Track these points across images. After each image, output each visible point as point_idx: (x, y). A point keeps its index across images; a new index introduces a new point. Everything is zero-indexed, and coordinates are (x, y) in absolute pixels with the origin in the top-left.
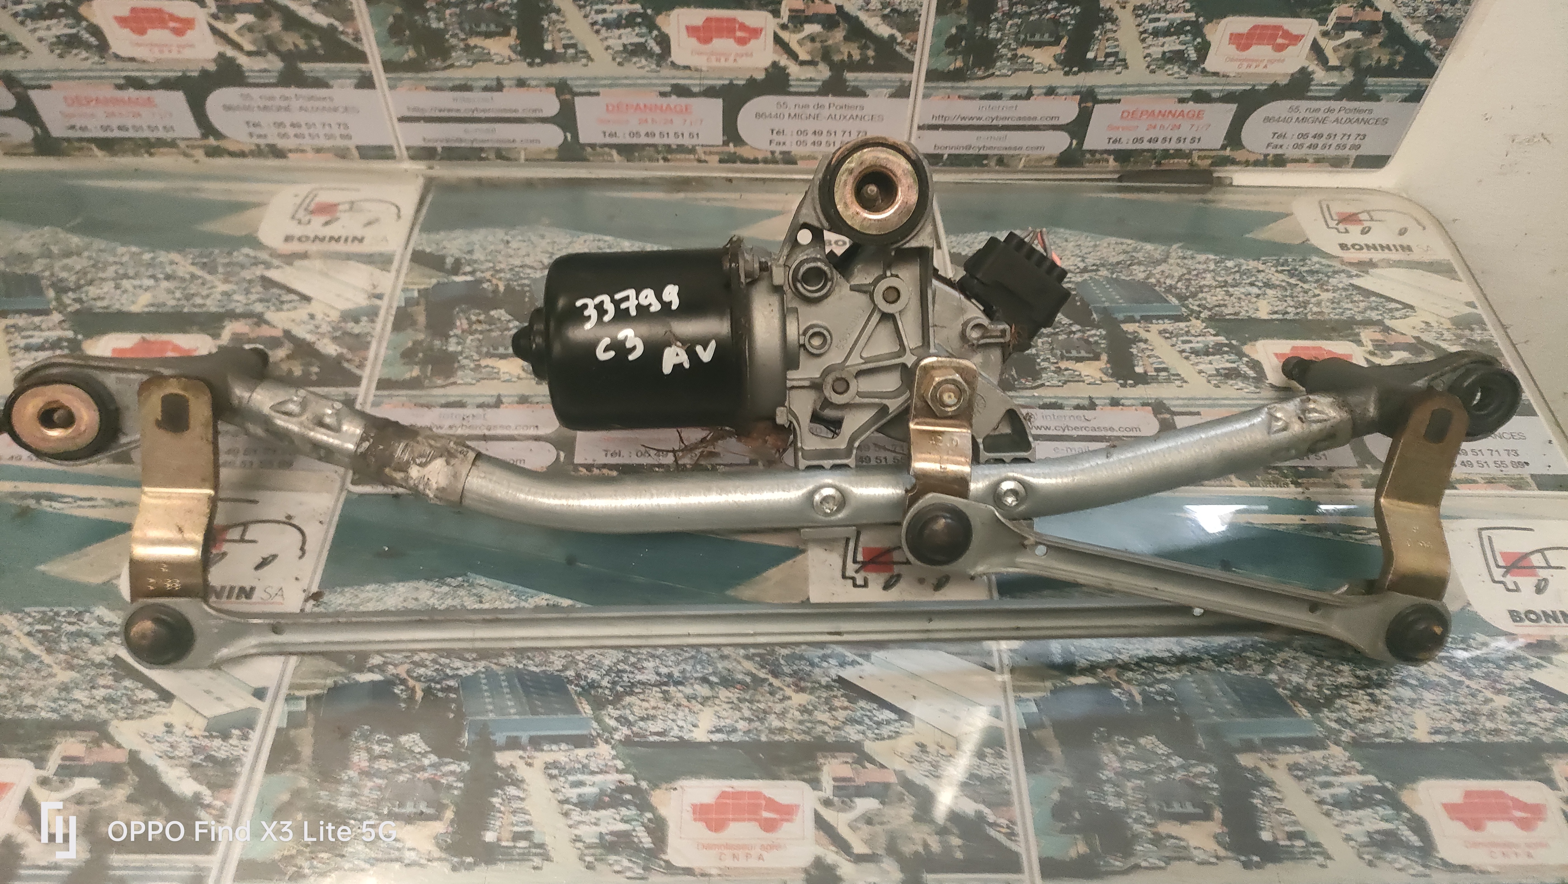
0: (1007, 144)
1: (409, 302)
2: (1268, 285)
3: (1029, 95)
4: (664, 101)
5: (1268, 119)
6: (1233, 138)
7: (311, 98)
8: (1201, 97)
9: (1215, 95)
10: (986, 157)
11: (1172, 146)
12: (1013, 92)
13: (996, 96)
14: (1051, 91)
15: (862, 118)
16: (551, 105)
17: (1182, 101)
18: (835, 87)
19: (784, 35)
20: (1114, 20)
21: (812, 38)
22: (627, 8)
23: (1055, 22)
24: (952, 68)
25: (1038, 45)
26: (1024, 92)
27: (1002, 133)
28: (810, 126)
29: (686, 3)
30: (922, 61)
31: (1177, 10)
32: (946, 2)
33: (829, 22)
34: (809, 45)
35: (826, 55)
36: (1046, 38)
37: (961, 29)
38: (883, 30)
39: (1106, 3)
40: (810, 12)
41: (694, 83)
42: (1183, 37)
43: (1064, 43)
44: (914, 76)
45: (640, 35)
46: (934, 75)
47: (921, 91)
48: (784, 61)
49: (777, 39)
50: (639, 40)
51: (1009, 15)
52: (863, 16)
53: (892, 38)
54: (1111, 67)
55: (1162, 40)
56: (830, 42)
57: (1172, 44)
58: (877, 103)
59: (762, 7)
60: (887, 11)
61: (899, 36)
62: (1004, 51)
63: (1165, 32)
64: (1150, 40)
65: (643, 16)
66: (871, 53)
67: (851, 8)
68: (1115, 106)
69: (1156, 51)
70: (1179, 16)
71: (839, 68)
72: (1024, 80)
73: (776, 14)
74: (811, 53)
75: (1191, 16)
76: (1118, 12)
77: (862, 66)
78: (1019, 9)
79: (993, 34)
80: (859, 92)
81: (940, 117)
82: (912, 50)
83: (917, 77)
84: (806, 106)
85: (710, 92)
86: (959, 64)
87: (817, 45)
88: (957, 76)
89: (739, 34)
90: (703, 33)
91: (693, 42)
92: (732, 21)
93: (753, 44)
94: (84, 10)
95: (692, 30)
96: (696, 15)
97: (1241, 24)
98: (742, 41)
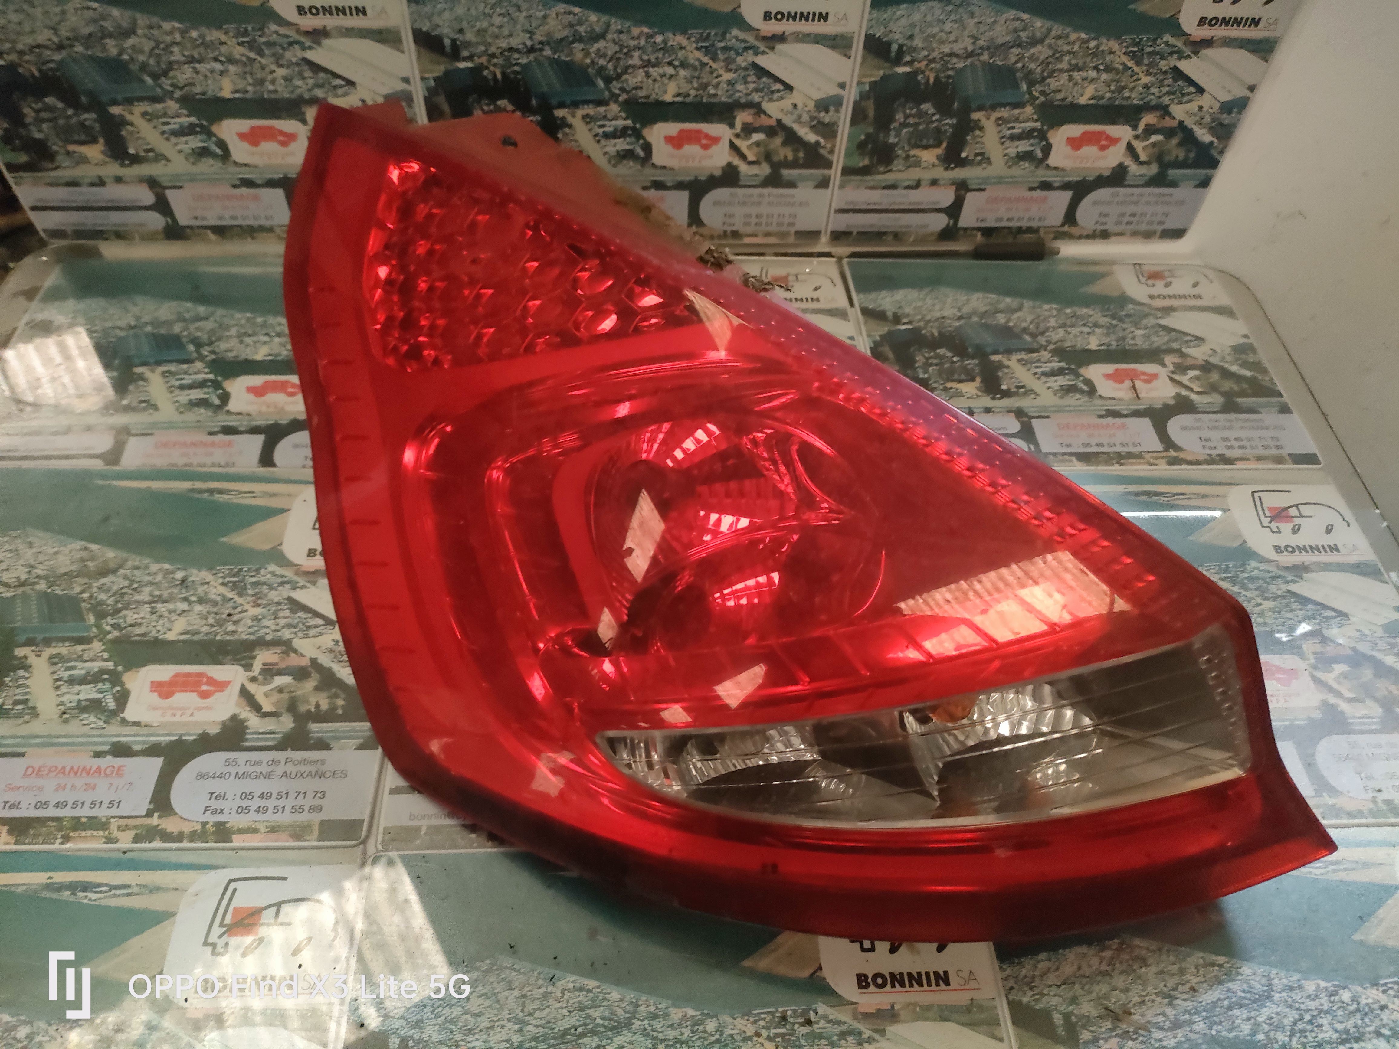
0: (898, 223)
2: (1096, 325)
3: (918, 186)
5: (1095, 203)
6: (1070, 217)
8: (1046, 186)
9: (1056, 185)
10: (884, 233)
11: (1025, 224)
12: (906, 184)
13: (893, 187)
14: (934, 183)
15: (793, 204)
17: (1032, 189)
18: (774, 181)
19: (738, 142)
20: (981, 129)
21: (758, 144)
22: (620, 123)
23: (938, 130)
24: (861, 165)
25: (925, 147)
26: (914, 183)
27: (897, 215)
28: (754, 211)
29: (665, 119)
30: (839, 160)
31: (1027, 120)
32: (858, 116)
33: (771, 132)
34: (756, 149)
35: (768, 157)
36: (931, 142)
37: (868, 136)
38: (811, 137)
39: (975, 116)
40: (757, 125)
41: (668, 179)
42: (1032, 141)
43: (944, 145)
44: (832, 171)
45: (629, 144)
46: (847, 171)
47: (837, 183)
48: (737, 161)
49: (732, 145)
50: (628, 147)
51: (904, 125)
52: (796, 127)
53: (818, 143)
54: (980, 163)
55: (1017, 143)
56: (772, 147)
57: (1024, 146)
58: (804, 192)
59: (721, 121)
60: (814, 123)
61: (822, 141)
62: (900, 152)
63: (1019, 137)
64: (1008, 143)
65: (634, 129)
66: (801, 155)
67: (788, 121)
68: (982, 193)
69: (1012, 151)
70: (1029, 125)
71: (776, 167)
72: (915, 174)
73: (732, 126)
74: (757, 155)
75: (1038, 125)
76: (984, 122)
77: (794, 164)
78: (911, 121)
79: (892, 140)
80: (791, 184)
81: (851, 203)
82: (832, 152)
83: (835, 173)
84: (752, 196)
85: (680, 186)
86: (866, 162)
87: (762, 149)
88: (865, 171)
89: (704, 141)
90: (677, 142)
91: (669, 148)
92: (699, 132)
93: (715, 149)
94: (215, 129)
95: (669, 139)
96: (672, 128)
97: (1075, 130)
98: (705, 147)
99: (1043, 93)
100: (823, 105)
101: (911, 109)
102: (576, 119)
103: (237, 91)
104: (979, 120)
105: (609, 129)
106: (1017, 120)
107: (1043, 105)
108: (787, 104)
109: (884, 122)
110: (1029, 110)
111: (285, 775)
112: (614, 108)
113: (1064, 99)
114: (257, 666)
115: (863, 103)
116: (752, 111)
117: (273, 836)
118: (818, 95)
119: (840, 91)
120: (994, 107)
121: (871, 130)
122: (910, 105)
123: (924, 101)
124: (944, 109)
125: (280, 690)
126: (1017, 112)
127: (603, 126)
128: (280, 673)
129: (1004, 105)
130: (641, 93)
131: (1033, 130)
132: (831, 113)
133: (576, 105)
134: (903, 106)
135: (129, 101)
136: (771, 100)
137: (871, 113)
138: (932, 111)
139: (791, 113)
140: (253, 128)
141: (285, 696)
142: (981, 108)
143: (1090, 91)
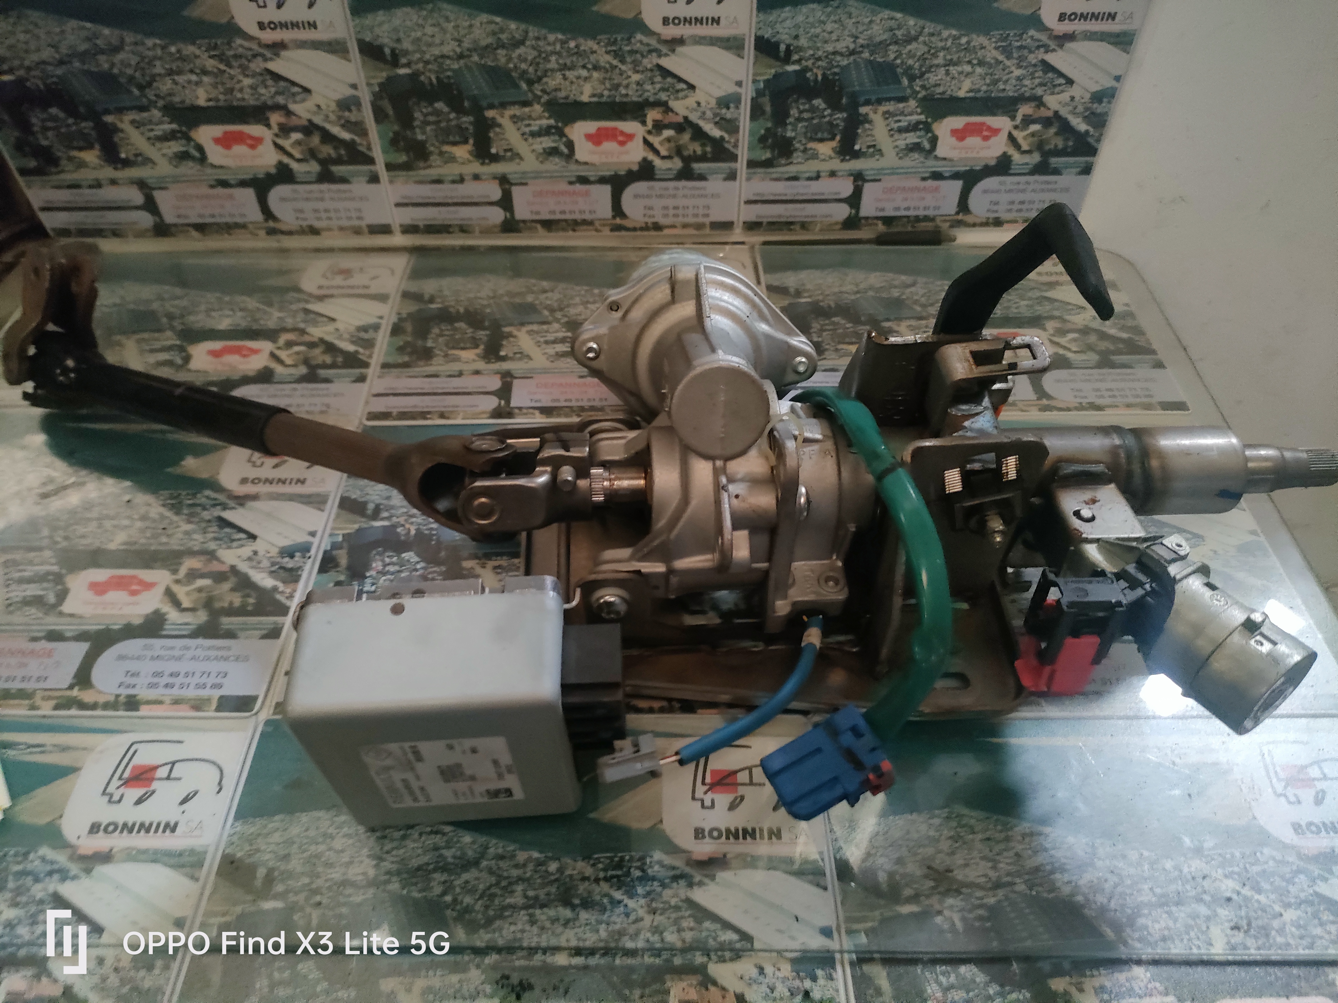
0: (804, 214)
1: (401, 320)
3: (818, 177)
4: (571, 188)
5: (985, 192)
6: (963, 206)
7: (339, 191)
8: (937, 176)
9: (947, 175)
10: (792, 223)
11: (921, 213)
12: (807, 175)
13: (795, 178)
14: (833, 174)
15: (706, 196)
16: (496, 194)
17: (924, 179)
18: (686, 174)
19: (650, 138)
20: (870, 122)
21: (669, 140)
22: (545, 122)
23: (830, 123)
24: (763, 158)
25: (821, 140)
26: (814, 175)
27: (802, 206)
28: (670, 202)
29: (584, 118)
30: (743, 154)
31: (911, 114)
32: (756, 112)
33: (680, 128)
34: (667, 145)
35: (679, 151)
36: (826, 135)
37: (767, 130)
38: (716, 133)
39: (863, 110)
40: (666, 121)
41: (591, 174)
42: (918, 133)
43: (838, 138)
44: (738, 165)
45: (554, 141)
46: (752, 164)
47: (744, 176)
48: (651, 156)
49: (646, 141)
50: (553, 145)
51: (799, 120)
52: (701, 123)
53: (722, 138)
54: (872, 155)
55: (904, 135)
56: (681, 142)
57: (912, 138)
58: (715, 185)
59: (635, 118)
60: (717, 119)
61: (726, 136)
62: (797, 145)
63: (907, 130)
64: (897, 136)
65: (556, 128)
66: (708, 149)
67: (694, 118)
68: (877, 184)
69: (902, 144)
70: (915, 118)
71: (688, 160)
72: (813, 166)
73: (644, 123)
74: (669, 150)
75: (922, 117)
76: (872, 116)
77: (703, 158)
78: (806, 115)
79: (790, 134)
80: (702, 177)
81: (758, 194)
82: (736, 146)
83: (741, 165)
84: (667, 189)
85: (602, 180)
86: (768, 155)
87: (672, 144)
88: (768, 164)
89: (621, 138)
90: (596, 139)
91: (590, 145)
92: (615, 129)
93: (630, 145)
94: (193, 134)
95: (589, 137)
96: (591, 126)
97: (958, 122)
98: (622, 143)
99: (923, 87)
100: (725, 102)
101: (804, 104)
102: (504, 118)
103: (210, 100)
104: (867, 114)
105: (535, 128)
106: (902, 113)
107: (924, 99)
108: (691, 101)
109: (780, 116)
110: (912, 103)
111: (193, 658)
112: (538, 108)
113: (944, 93)
114: (183, 571)
115: (760, 100)
116: (661, 109)
117: (175, 707)
118: (720, 93)
119: (738, 89)
120: (879, 102)
121: (769, 125)
122: (802, 101)
123: (817, 96)
124: (835, 105)
125: (200, 590)
126: (901, 105)
127: (529, 125)
128: (203, 576)
129: (889, 99)
130: (562, 94)
131: (919, 123)
132: (732, 110)
133: (503, 105)
134: (796, 101)
135: (120, 111)
136: (677, 99)
137: (768, 109)
138: (823, 106)
139: (696, 110)
140: (226, 133)
141: (204, 595)
142: (868, 103)
143: (967, 85)
